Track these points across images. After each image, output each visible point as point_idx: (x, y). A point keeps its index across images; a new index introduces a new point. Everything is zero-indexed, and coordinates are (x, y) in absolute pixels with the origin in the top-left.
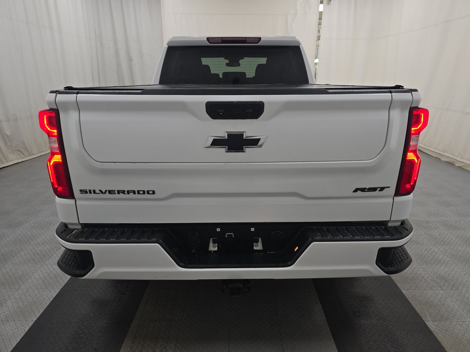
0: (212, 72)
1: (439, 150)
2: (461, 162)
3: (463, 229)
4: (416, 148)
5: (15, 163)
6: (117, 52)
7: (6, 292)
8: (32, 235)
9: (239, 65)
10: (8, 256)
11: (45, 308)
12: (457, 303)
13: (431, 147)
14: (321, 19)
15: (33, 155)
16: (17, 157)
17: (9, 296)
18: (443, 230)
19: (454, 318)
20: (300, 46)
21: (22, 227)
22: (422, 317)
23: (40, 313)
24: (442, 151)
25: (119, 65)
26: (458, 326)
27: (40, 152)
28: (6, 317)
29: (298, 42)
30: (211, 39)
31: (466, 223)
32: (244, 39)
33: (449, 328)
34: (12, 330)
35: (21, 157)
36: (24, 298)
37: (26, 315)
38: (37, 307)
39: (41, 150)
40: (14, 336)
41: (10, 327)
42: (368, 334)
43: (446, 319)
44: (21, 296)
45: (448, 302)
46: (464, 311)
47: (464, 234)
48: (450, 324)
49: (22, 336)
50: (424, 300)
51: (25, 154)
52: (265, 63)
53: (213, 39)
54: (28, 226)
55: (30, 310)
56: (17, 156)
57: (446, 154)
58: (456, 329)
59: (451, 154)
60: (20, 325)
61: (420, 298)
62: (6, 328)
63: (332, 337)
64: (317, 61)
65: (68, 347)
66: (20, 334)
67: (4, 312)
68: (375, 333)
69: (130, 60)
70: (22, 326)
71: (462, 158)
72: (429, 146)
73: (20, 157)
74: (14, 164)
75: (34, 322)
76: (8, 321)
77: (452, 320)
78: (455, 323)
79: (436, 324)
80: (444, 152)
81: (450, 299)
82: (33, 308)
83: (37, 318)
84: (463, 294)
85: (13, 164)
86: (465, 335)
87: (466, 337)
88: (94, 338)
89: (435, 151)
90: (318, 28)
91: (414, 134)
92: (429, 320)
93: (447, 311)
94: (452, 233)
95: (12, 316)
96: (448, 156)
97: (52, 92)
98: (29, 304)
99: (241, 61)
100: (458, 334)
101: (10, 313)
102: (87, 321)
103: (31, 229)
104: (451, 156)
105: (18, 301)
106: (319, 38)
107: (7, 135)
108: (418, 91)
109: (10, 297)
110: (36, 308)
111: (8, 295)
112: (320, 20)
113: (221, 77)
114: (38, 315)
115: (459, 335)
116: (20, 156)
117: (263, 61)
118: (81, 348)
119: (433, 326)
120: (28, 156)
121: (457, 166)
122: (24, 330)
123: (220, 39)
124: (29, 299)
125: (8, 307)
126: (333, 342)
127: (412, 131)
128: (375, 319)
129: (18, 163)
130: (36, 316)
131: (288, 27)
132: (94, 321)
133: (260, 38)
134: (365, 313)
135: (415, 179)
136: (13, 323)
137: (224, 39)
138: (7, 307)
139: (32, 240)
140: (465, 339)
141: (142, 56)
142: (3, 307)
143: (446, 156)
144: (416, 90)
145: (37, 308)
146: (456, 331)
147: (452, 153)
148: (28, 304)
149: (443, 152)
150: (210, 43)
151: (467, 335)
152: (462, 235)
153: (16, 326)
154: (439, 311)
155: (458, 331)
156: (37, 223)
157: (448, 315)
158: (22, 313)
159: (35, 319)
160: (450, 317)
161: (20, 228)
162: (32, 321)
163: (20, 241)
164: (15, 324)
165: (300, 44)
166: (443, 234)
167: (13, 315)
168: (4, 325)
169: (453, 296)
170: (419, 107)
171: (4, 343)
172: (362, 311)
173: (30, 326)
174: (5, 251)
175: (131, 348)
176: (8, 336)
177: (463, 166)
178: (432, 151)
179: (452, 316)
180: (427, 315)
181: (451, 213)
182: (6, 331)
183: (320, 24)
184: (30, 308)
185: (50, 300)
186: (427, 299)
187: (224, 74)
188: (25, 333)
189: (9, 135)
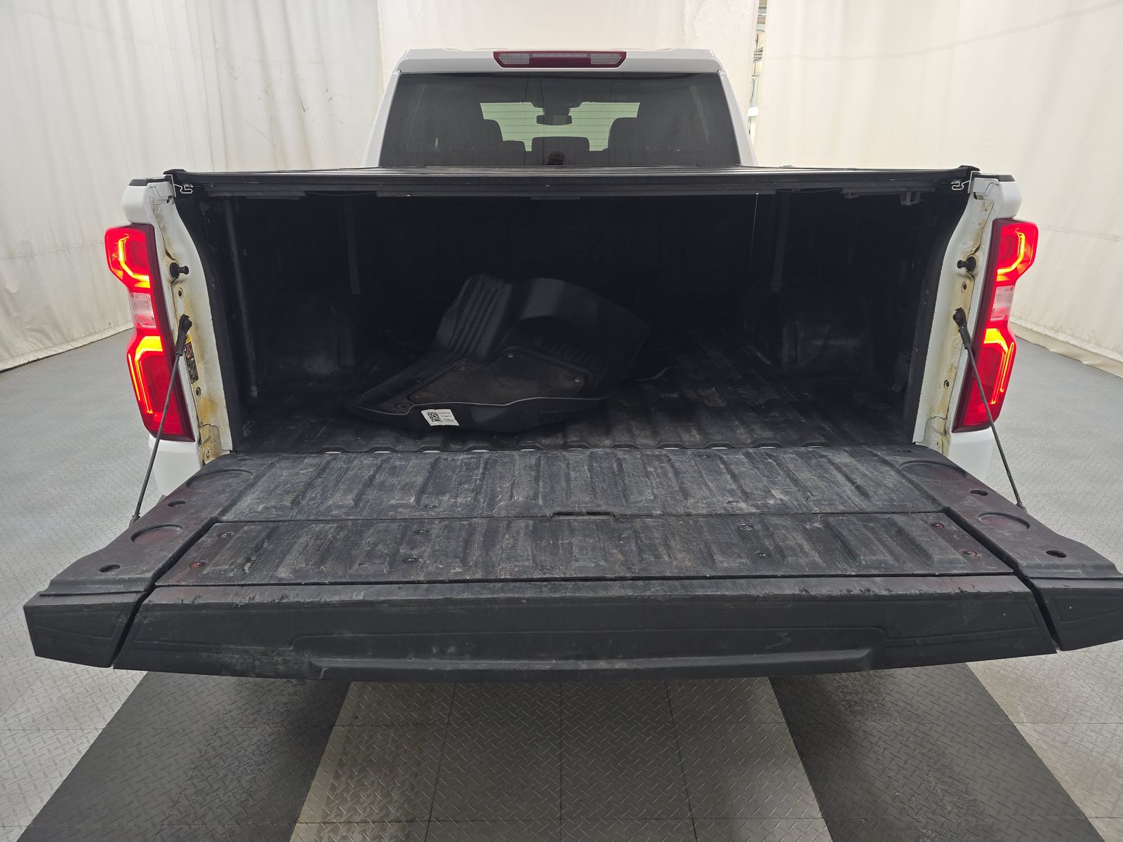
0: (506, 137)
1: (1045, 327)
2: (1096, 354)
3: (1102, 510)
4: (1007, 317)
5: (30, 360)
6: (268, 90)
7: (29, 664)
8: (83, 530)
9: (569, 121)
10: (29, 581)
11: (124, 699)
12: (1087, 681)
13: (1025, 320)
14: (766, 8)
15: (74, 340)
16: (34, 346)
17: (36, 673)
18: (1054, 513)
19: (1082, 715)
20: (721, 73)
21: (57, 513)
22: (1007, 714)
23: (113, 710)
24: (1053, 329)
25: (273, 121)
26: (1091, 734)
27: (91, 334)
28: (34, 721)
29: (716, 64)
30: (505, 55)
31: (1108, 498)
32: (585, 56)
33: (1071, 737)
34: (49, 750)
35: (44, 346)
36: (74, 676)
37: (82, 717)
38: (105, 698)
39: (92, 330)
40: (56, 765)
41: (45, 743)
42: (883, 752)
43: (1064, 719)
44: (66, 673)
45: (1068, 679)
46: (1105, 699)
47: (1104, 523)
48: (1073, 728)
49: (75, 764)
50: (1012, 675)
51: (53, 337)
52: (635, 115)
53: (510, 54)
54: (71, 509)
55: (89, 705)
56: (34, 344)
57: (1061, 337)
58: (1085, 740)
59: (1073, 336)
60: (69, 739)
61: (1002, 671)
62: (35, 747)
63: (799, 760)
64: (753, 111)
65: (185, 789)
66: (69, 760)
67: (28, 710)
68: (899, 751)
69: (301, 108)
70: (74, 741)
71: (1098, 345)
72: (1020, 318)
73: (41, 346)
74: (29, 363)
75: (100, 731)
76: (39, 730)
77: (1077, 720)
78: (1085, 727)
79: (1040, 729)
80: (1057, 331)
81: (1072, 673)
82: (97, 701)
83: (107, 723)
84: (1102, 660)
85: (26, 362)
86: (1108, 755)
87: (1109, 757)
88: (245, 767)
89: (1034, 329)
90: (757, 30)
91: (1002, 284)
92: (1025, 721)
93: (1065, 699)
94: (1075, 522)
95: (48, 719)
96: (1064, 340)
97: (136, 183)
98: (87, 691)
99: (573, 112)
100: (1091, 751)
101: (43, 711)
102: (226, 728)
103: (80, 517)
104: (1072, 342)
105: (59, 683)
106: (758, 55)
107: (8, 292)
108: (1014, 180)
109: (39, 674)
110: (104, 700)
111: (34, 670)
112: (763, 10)
113: (528, 148)
114: (109, 716)
115: (1094, 754)
116: (42, 343)
117: (630, 110)
118: (216, 790)
119: (1032, 733)
120: (62, 343)
121: (1087, 365)
122: (80, 752)
123: (527, 57)
124: (86, 680)
125: (36, 699)
126: (803, 771)
127: (998, 277)
128: (898, 718)
129: (38, 360)
130: (103, 717)
131: (686, 28)
132: (242, 728)
133: (623, 55)
134: (876, 705)
135: (1002, 390)
136: (51, 733)
137: (535, 56)
138: (34, 698)
139: (83, 543)
140: (1108, 764)
141: (331, 99)
142: (26, 698)
143: (1062, 341)
144: (1008, 179)
145: (107, 701)
146: (1087, 745)
147: (1076, 335)
148: (85, 691)
149: (1053, 331)
150: (503, 65)
151: (1111, 755)
152: (1099, 527)
153: (60, 743)
154: (1046, 700)
155: (1092, 745)
156: (92, 501)
157: (1068, 710)
158: (71, 710)
159: (102, 725)
160: (1071, 712)
161: (53, 515)
162: (96, 729)
163: (54, 544)
164: (55, 737)
165: (720, 68)
166: (1054, 523)
167: (49, 717)
168: (29, 740)
169: (1078, 665)
170: (1015, 218)
171: (31, 782)
172: (868, 701)
173: (92, 742)
174: (21, 568)
175: (333, 789)
176: (40, 765)
177: (1100, 365)
178: (1027, 329)
179: (1078, 710)
180: (1020, 708)
181: (1072, 474)
182: (35, 753)
183: (761, 21)
184: (89, 700)
185: (135, 682)
186: (1018, 672)
187: (536, 141)
188: (81, 757)
189: (13, 292)
